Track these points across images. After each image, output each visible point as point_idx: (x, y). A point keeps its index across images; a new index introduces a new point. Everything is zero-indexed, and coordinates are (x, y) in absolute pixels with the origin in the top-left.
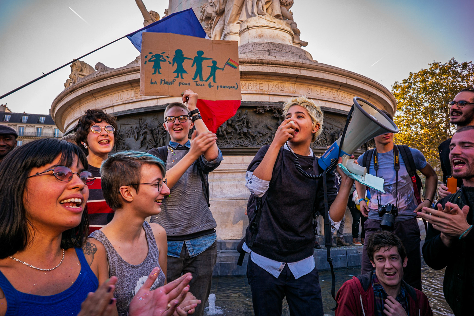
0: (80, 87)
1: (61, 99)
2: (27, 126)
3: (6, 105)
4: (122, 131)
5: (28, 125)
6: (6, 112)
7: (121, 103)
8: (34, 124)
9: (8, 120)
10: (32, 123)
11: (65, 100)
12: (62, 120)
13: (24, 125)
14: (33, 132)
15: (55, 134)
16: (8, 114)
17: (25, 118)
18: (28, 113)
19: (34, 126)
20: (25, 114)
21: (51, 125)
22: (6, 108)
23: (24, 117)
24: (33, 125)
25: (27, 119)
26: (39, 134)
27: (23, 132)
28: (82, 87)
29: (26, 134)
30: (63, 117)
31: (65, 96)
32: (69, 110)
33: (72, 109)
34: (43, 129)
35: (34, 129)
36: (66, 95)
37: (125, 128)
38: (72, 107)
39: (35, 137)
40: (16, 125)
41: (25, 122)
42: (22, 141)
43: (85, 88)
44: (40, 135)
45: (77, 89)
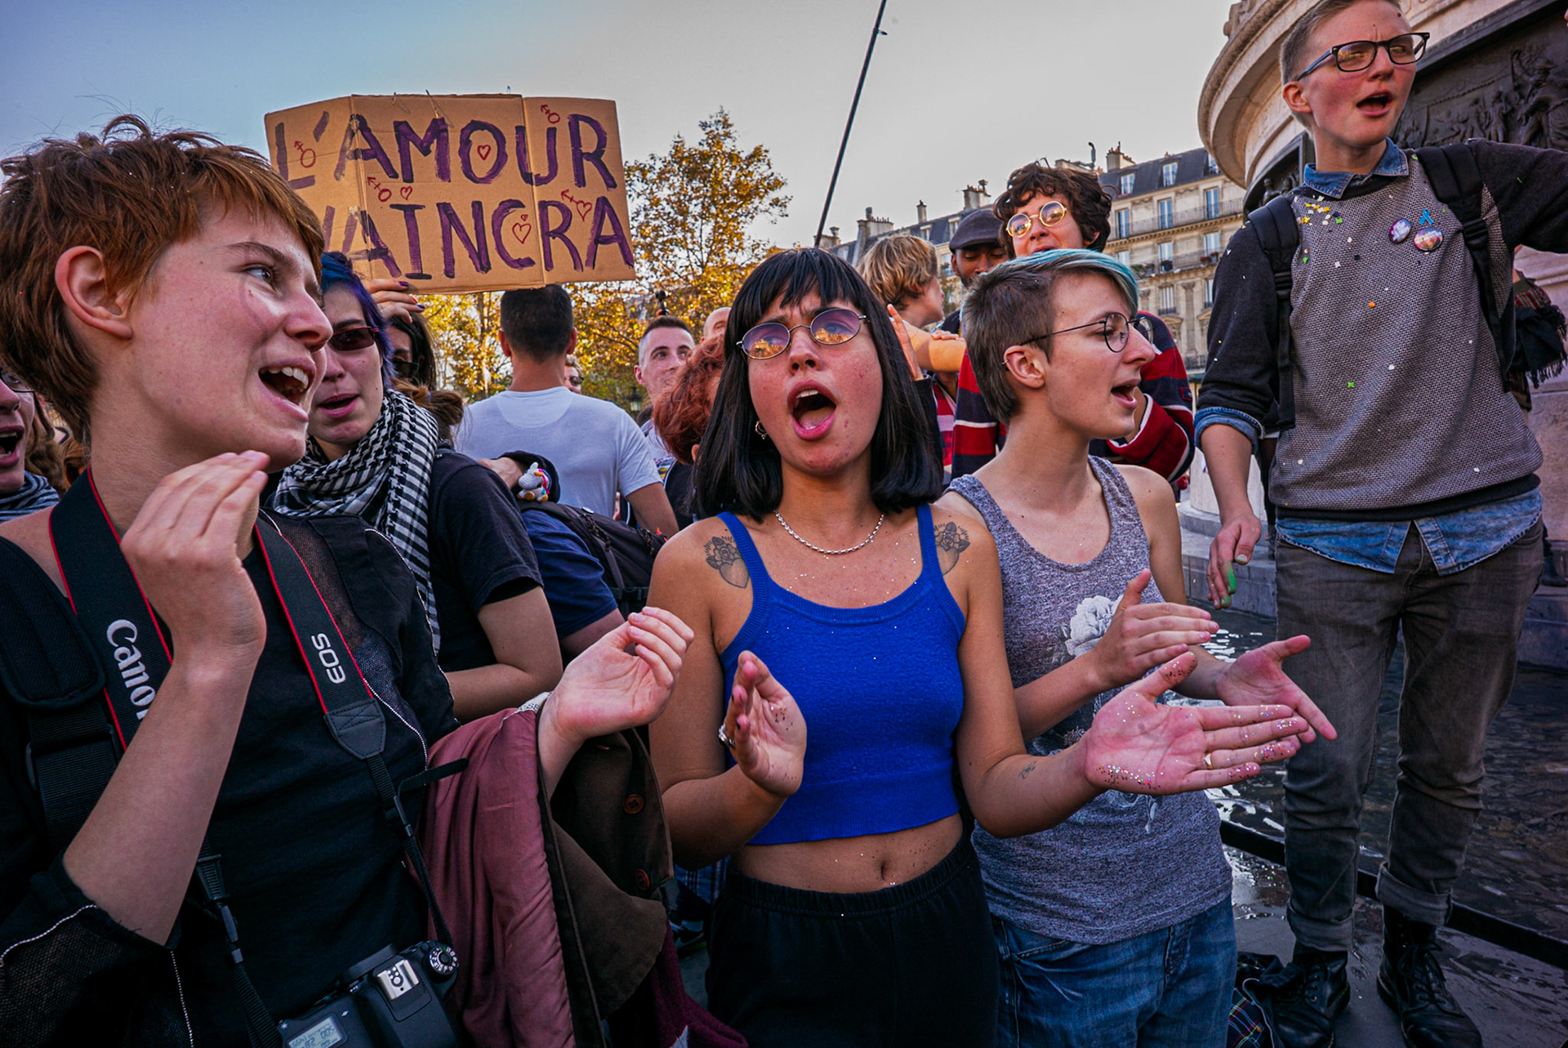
0: (1265, 21)
1: (1219, 85)
2: (1177, 193)
3: (1119, 148)
4: (1437, 131)
5: (1181, 188)
6: (1121, 167)
7: (1425, 16)
8: (1196, 181)
9: (1129, 189)
10: (1190, 182)
11: (1228, 83)
12: (1237, 152)
13: (1171, 194)
14: (1195, 209)
16: (1127, 171)
17: (1171, 170)
18: (1176, 153)
19: (1197, 188)
20: (1169, 159)
22: (1121, 157)
23: (1168, 168)
24: (1191, 186)
25: (1176, 171)
26: (1213, 209)
27: (1169, 215)
28: (1271, 16)
29: (1179, 220)
30: (1237, 140)
31: (1226, 70)
32: (1249, 110)
33: (1257, 104)
34: (1222, 189)
35: (1197, 197)
36: (1230, 64)
37: (1449, 114)
38: (1256, 99)
39: (1204, 220)
40: (1151, 199)
41: (1172, 183)
42: (1171, 244)
43: (1283, 16)
44: (1216, 211)
45: (1259, 28)
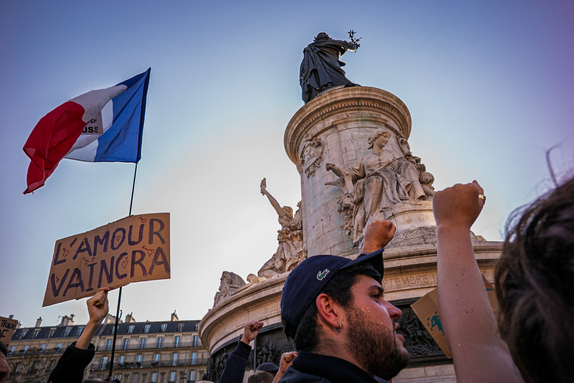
2: (148, 336)
3: (131, 315)
5: (150, 335)
6: (131, 322)
8: (156, 333)
9: (131, 331)
10: (154, 333)
13: (146, 336)
14: (153, 344)
15: (176, 343)
16: (132, 324)
17: (148, 327)
18: (151, 321)
19: (156, 336)
20: (148, 323)
21: (172, 333)
22: (131, 318)
23: (147, 326)
24: (154, 335)
25: (150, 328)
26: (160, 345)
27: (144, 344)
29: (147, 347)
34: (164, 338)
35: (155, 339)
39: (156, 349)
40: (138, 337)
41: (147, 332)
42: (142, 356)
44: (161, 346)
